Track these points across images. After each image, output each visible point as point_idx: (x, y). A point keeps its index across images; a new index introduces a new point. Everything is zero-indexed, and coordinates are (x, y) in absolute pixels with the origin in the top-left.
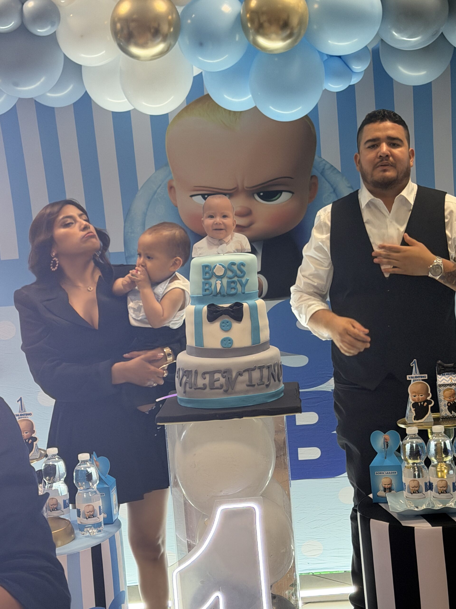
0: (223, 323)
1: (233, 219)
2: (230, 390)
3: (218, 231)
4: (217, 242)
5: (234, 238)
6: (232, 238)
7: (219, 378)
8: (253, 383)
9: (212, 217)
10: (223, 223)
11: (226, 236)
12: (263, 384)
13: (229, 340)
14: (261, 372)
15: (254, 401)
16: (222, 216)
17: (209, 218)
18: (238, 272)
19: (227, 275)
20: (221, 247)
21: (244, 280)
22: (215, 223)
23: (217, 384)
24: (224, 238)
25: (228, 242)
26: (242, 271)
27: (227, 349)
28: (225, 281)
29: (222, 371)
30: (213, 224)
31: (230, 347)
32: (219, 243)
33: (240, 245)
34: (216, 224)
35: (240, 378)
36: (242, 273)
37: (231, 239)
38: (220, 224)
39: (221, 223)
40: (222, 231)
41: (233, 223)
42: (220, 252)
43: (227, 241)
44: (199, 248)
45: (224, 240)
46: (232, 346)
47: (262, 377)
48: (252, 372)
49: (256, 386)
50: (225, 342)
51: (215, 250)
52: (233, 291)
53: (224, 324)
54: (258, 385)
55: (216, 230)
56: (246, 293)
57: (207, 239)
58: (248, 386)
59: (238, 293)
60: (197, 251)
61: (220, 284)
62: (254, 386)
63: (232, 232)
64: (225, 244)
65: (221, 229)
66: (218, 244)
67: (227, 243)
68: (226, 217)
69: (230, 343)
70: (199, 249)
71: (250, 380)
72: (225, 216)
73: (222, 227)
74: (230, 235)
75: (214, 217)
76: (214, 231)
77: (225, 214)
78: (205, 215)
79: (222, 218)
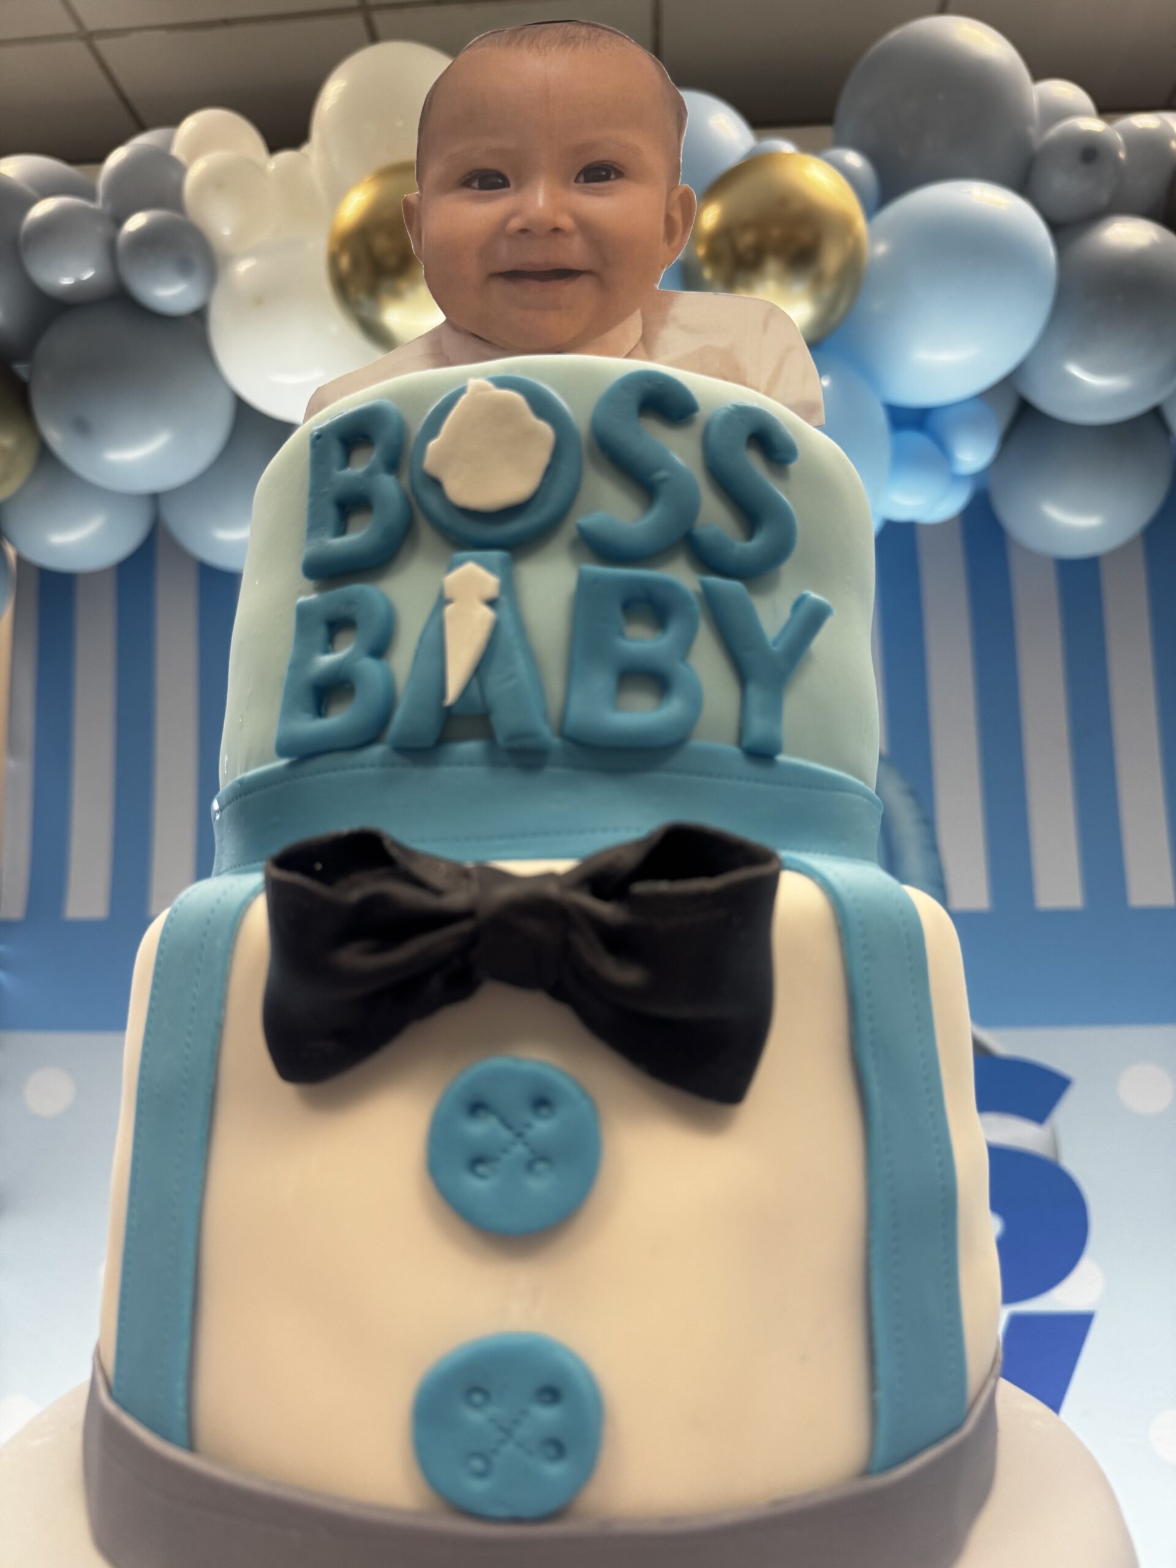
0: (476, 1107)
1: (676, 188)
3: (534, 291)
5: (668, 336)
6: (648, 339)
9: (488, 180)
10: (585, 227)
11: (604, 320)
13: (551, 1394)
16: (579, 170)
17: (467, 192)
18: (715, 511)
19: (576, 518)
21: (769, 612)
22: (515, 224)
24: (582, 340)
26: (750, 510)
27: (499, 1542)
28: (552, 577)
30: (500, 231)
31: (555, 1517)
34: (523, 231)
36: (750, 534)
38: (556, 230)
39: (566, 222)
40: (569, 290)
41: (669, 220)
46: (580, 1481)
50: (475, 1417)
53: (481, 1129)
55: (514, 275)
56: (782, 758)
59: (697, 742)
61: (491, 603)
63: (657, 284)
68: (607, 178)
69: (556, 1447)
72: (599, 172)
73: (574, 252)
74: (638, 312)
75: (505, 184)
76: (499, 288)
77: (599, 156)
78: (435, 170)
79: (577, 185)
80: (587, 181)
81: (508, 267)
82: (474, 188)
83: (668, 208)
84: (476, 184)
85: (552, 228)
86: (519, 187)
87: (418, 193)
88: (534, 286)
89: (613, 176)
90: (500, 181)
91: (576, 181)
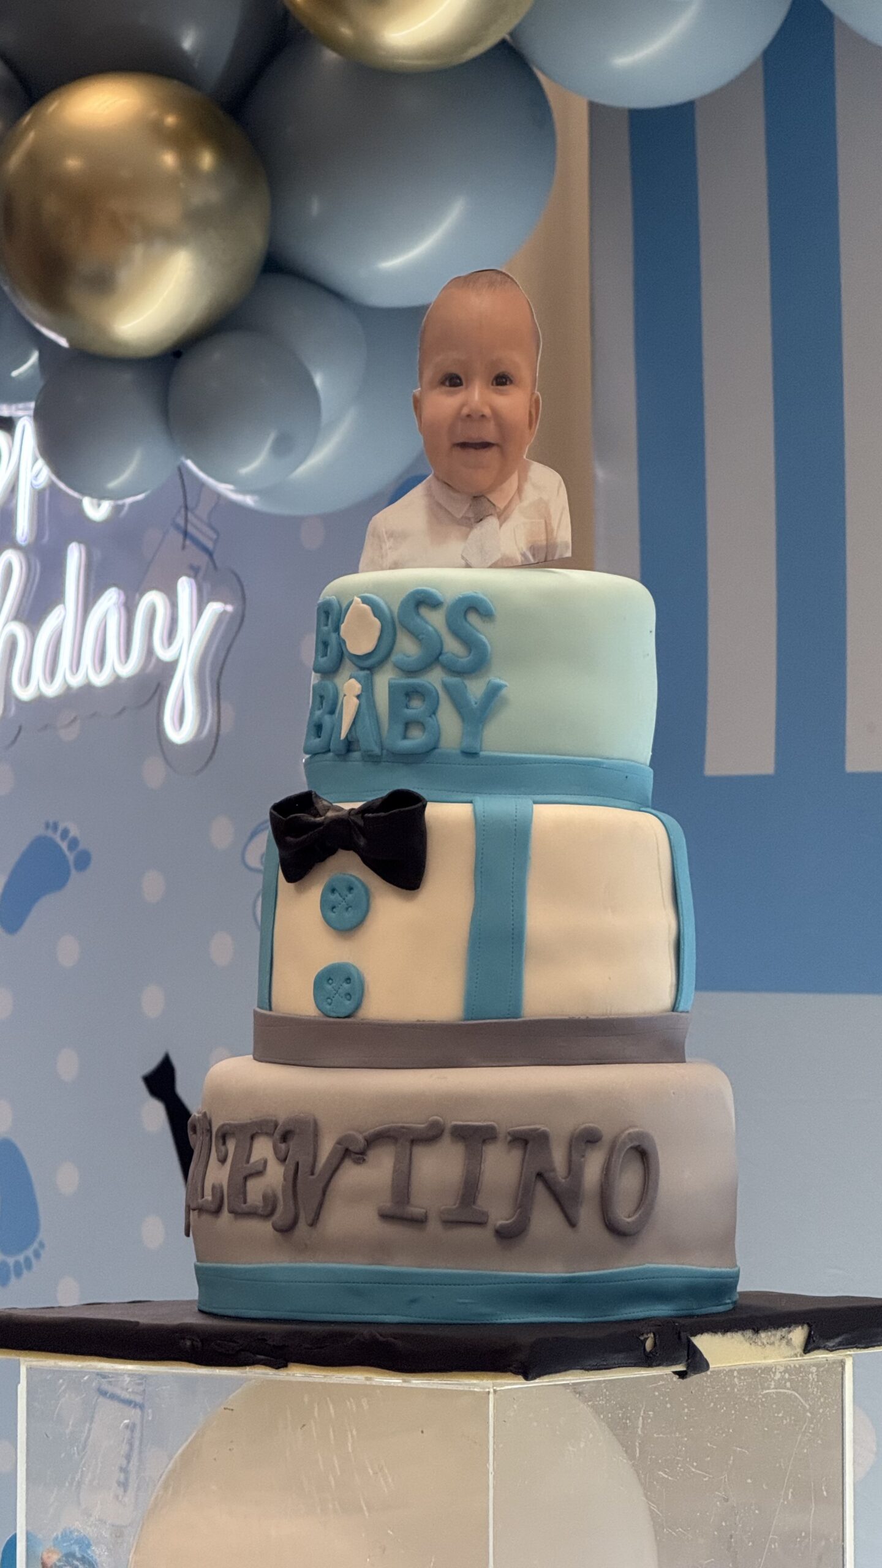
0: (333, 891)
1: (533, 394)
2: (302, 1226)
3: (472, 455)
4: (462, 509)
5: (528, 488)
6: (520, 490)
7: (265, 1162)
8: (415, 1210)
9: (453, 381)
10: (496, 415)
11: (502, 476)
12: (481, 1224)
13: (348, 980)
14: (474, 1159)
15: (413, 1301)
16: (494, 375)
17: (444, 389)
18: (452, 646)
19: (394, 658)
20: (478, 531)
21: (475, 689)
22: (465, 411)
23: (256, 1190)
24: (492, 488)
25: (506, 508)
26: (470, 642)
27: (334, 1023)
28: (383, 681)
29: (281, 1123)
30: (458, 416)
31: (348, 1017)
32: (471, 515)
33: (543, 521)
34: (469, 416)
35: (352, 1175)
36: (471, 653)
37: (517, 497)
38: (483, 416)
39: (487, 411)
40: (486, 454)
41: (530, 414)
42: (472, 561)
43: (501, 505)
44: (391, 535)
45: (489, 496)
46: (358, 1006)
47: (470, 1189)
48: (420, 1152)
49: (434, 1226)
50: (329, 987)
51: (455, 547)
52: (417, 739)
53: (333, 897)
54: (450, 1223)
55: (464, 445)
56: (482, 753)
57: (429, 494)
58: (386, 1217)
59: (439, 750)
60: (381, 548)
61: (358, 697)
62: (418, 1222)
63: (525, 457)
64: (492, 522)
65: (486, 445)
66: (469, 519)
67: (503, 516)
68: (505, 384)
69: (348, 995)
70: (392, 540)
71: (402, 1187)
72: (502, 380)
73: (489, 433)
74: (516, 473)
75: (461, 384)
76: (458, 453)
77: (502, 369)
78: (428, 374)
79: (492, 387)
80: (498, 384)
81: (461, 440)
82: (447, 386)
83: (531, 407)
84: (447, 383)
85: (481, 414)
86: (467, 387)
87: (419, 389)
88: (472, 451)
89: (508, 383)
90: (458, 381)
91: (492, 384)
